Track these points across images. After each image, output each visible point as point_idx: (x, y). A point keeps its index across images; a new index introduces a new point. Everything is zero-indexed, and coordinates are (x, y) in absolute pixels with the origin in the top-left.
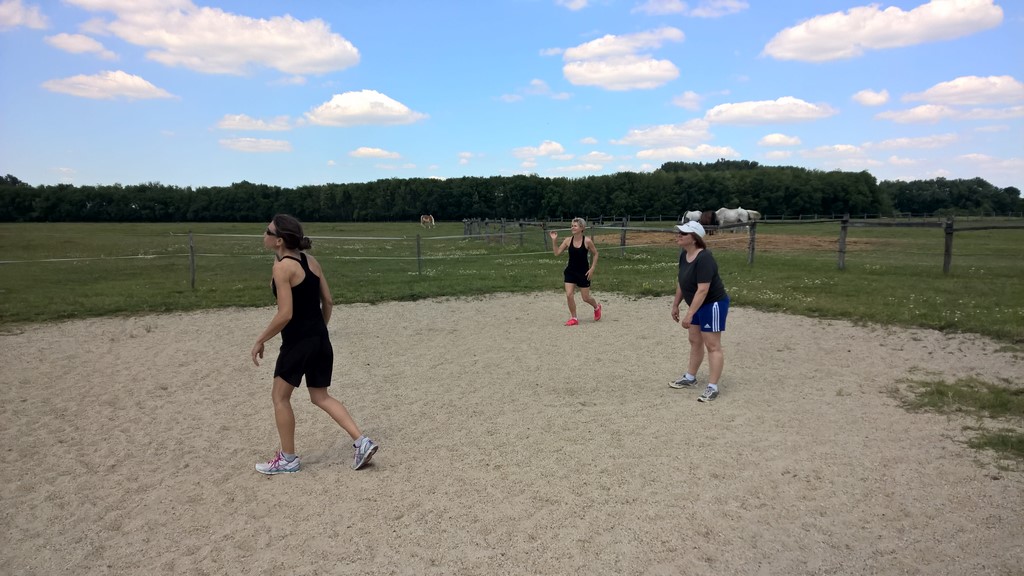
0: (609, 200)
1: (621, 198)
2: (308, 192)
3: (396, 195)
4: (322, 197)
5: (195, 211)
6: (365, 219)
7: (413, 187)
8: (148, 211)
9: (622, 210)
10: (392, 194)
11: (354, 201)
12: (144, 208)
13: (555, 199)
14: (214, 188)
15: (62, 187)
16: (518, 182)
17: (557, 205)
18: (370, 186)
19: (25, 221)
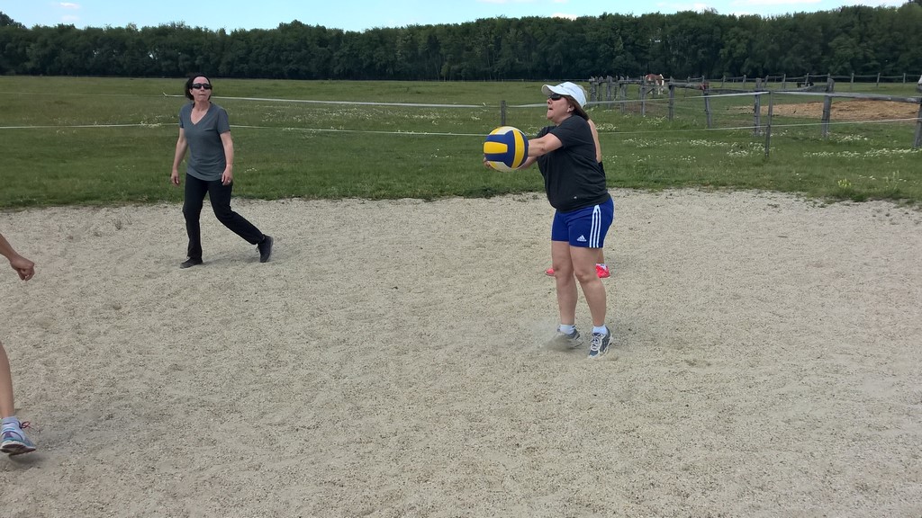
0: (826, 50)
1: (845, 47)
2: (380, 38)
3: (503, 41)
4: (399, 43)
5: (228, 63)
6: (457, 77)
7: (527, 29)
8: (169, 62)
9: (847, 65)
10: (498, 41)
11: (443, 51)
12: (166, 58)
13: (741, 48)
14: (255, 31)
15: (63, 29)
16: (684, 22)
17: (744, 57)
18: (467, 28)
19: (18, 73)
